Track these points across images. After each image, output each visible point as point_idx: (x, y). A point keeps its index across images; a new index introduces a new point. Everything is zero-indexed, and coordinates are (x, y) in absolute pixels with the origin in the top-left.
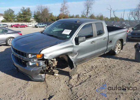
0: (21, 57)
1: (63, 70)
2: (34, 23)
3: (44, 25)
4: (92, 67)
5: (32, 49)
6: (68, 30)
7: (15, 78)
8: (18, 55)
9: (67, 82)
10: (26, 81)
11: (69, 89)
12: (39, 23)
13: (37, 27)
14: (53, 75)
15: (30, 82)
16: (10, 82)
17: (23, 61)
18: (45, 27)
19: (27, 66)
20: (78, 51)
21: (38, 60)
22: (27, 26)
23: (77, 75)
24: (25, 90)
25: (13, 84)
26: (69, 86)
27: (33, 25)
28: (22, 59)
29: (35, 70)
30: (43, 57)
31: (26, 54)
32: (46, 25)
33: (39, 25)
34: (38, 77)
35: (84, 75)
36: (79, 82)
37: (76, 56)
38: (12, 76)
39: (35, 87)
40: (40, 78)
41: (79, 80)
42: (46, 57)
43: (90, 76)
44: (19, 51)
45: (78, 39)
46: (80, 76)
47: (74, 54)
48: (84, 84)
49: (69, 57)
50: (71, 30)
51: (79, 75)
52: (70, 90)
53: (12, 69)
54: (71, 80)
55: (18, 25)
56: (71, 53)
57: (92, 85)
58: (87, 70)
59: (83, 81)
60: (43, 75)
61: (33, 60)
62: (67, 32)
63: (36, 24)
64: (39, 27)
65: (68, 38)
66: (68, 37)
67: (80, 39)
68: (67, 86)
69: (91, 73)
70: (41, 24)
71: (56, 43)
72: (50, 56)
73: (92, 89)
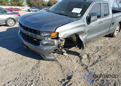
0: (34, 35)
1: (70, 49)
2: (26, 8)
3: (36, 9)
4: (98, 48)
5: (46, 26)
6: (78, 9)
7: (25, 57)
8: (30, 33)
9: (79, 61)
10: (37, 60)
11: (84, 69)
12: (31, 8)
13: (30, 11)
14: (62, 54)
15: (41, 61)
16: (20, 61)
17: (35, 40)
18: (37, 11)
19: (41, 45)
20: (87, 31)
21: (52, 39)
22: (20, 10)
23: (86, 55)
24: (40, 70)
25: (25, 63)
26: (83, 66)
27: (26, 9)
28: (34, 37)
29: (48, 49)
30: (58, 36)
31: (39, 31)
32: (38, 9)
33: (32, 9)
34: (51, 57)
35: (93, 55)
36: (91, 62)
37: (85, 36)
38: (21, 54)
39: (48, 67)
40: (53, 58)
41: (90, 60)
42: (60, 35)
43: (100, 56)
44: (30, 29)
45: (91, 18)
46: (90, 56)
47: (84, 34)
48: (98, 64)
49: (79, 37)
50: (82, 9)
51: (88, 55)
52: (86, 70)
53: (19, 48)
54: (82, 60)
55: (12, 8)
56: (82, 33)
57: (106, 65)
58: (94, 51)
59: (95, 61)
60: (55, 54)
61: (47, 39)
62: (77, 11)
63: (29, 8)
64: (31, 11)
65: (79, 17)
66: (79, 15)
67: (92, 19)
68: (80, 66)
69: (99, 53)
70: (33, 9)
71: (69, 22)
72: (65, 34)
73: (108, 70)
